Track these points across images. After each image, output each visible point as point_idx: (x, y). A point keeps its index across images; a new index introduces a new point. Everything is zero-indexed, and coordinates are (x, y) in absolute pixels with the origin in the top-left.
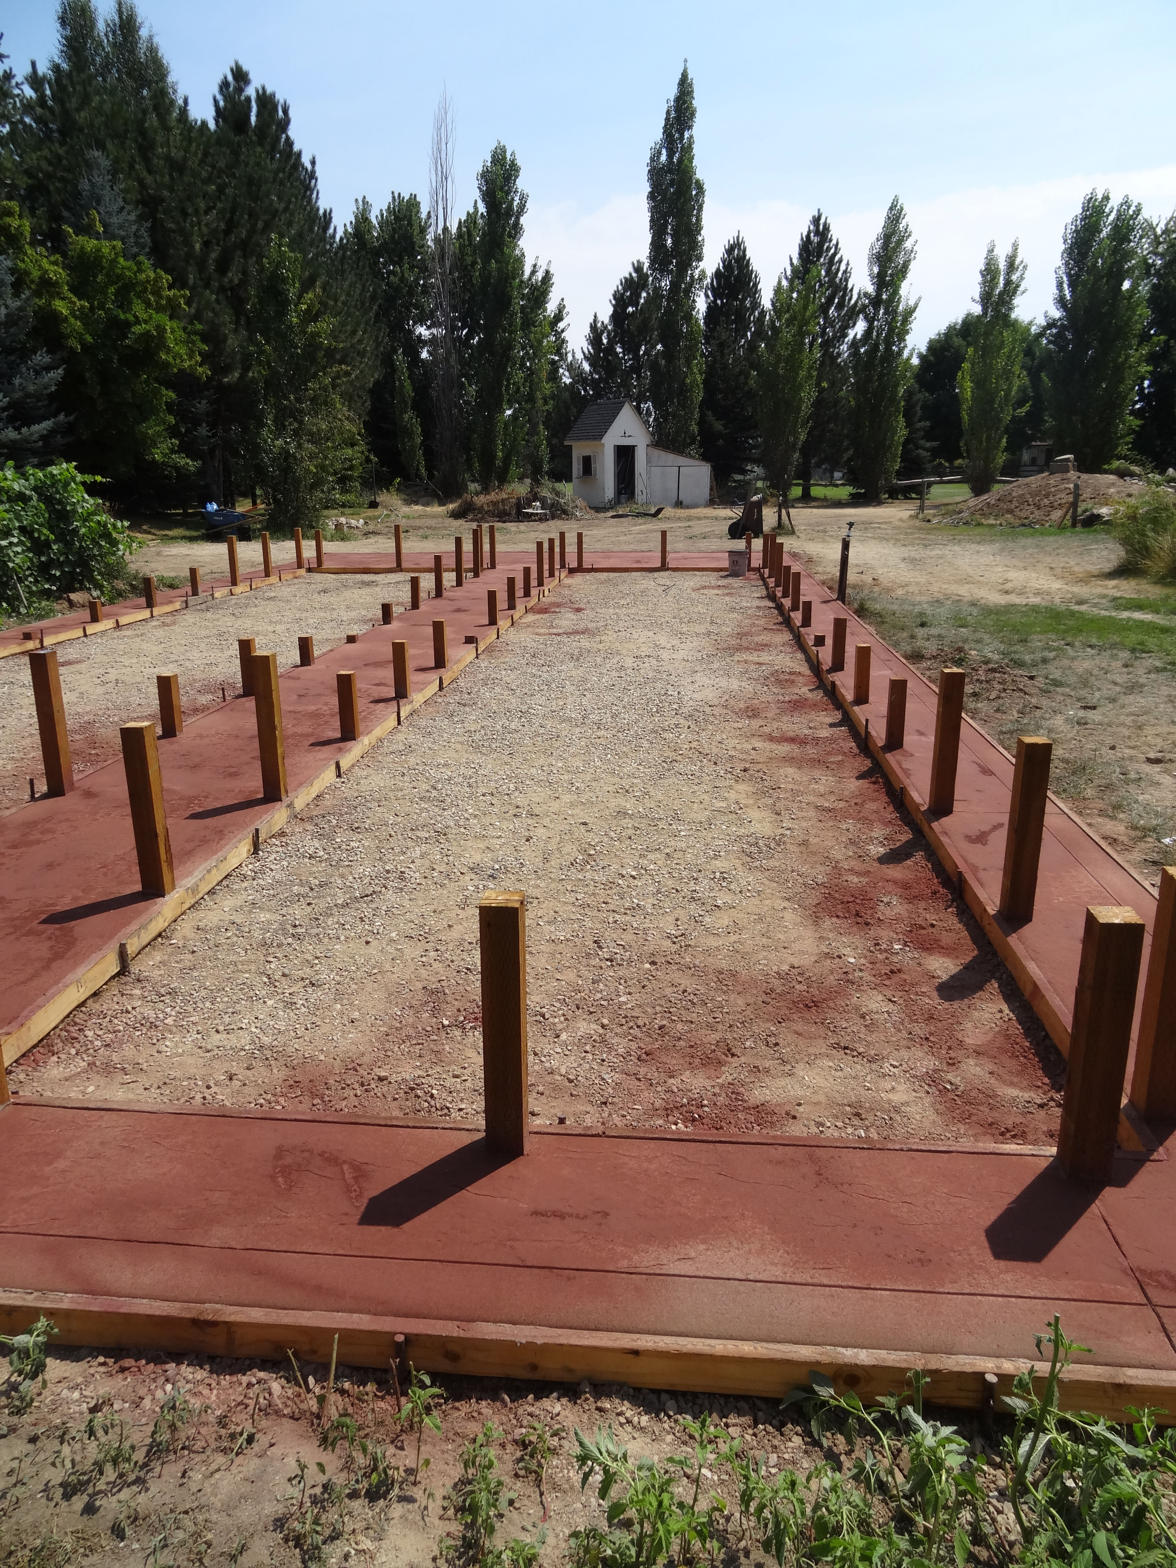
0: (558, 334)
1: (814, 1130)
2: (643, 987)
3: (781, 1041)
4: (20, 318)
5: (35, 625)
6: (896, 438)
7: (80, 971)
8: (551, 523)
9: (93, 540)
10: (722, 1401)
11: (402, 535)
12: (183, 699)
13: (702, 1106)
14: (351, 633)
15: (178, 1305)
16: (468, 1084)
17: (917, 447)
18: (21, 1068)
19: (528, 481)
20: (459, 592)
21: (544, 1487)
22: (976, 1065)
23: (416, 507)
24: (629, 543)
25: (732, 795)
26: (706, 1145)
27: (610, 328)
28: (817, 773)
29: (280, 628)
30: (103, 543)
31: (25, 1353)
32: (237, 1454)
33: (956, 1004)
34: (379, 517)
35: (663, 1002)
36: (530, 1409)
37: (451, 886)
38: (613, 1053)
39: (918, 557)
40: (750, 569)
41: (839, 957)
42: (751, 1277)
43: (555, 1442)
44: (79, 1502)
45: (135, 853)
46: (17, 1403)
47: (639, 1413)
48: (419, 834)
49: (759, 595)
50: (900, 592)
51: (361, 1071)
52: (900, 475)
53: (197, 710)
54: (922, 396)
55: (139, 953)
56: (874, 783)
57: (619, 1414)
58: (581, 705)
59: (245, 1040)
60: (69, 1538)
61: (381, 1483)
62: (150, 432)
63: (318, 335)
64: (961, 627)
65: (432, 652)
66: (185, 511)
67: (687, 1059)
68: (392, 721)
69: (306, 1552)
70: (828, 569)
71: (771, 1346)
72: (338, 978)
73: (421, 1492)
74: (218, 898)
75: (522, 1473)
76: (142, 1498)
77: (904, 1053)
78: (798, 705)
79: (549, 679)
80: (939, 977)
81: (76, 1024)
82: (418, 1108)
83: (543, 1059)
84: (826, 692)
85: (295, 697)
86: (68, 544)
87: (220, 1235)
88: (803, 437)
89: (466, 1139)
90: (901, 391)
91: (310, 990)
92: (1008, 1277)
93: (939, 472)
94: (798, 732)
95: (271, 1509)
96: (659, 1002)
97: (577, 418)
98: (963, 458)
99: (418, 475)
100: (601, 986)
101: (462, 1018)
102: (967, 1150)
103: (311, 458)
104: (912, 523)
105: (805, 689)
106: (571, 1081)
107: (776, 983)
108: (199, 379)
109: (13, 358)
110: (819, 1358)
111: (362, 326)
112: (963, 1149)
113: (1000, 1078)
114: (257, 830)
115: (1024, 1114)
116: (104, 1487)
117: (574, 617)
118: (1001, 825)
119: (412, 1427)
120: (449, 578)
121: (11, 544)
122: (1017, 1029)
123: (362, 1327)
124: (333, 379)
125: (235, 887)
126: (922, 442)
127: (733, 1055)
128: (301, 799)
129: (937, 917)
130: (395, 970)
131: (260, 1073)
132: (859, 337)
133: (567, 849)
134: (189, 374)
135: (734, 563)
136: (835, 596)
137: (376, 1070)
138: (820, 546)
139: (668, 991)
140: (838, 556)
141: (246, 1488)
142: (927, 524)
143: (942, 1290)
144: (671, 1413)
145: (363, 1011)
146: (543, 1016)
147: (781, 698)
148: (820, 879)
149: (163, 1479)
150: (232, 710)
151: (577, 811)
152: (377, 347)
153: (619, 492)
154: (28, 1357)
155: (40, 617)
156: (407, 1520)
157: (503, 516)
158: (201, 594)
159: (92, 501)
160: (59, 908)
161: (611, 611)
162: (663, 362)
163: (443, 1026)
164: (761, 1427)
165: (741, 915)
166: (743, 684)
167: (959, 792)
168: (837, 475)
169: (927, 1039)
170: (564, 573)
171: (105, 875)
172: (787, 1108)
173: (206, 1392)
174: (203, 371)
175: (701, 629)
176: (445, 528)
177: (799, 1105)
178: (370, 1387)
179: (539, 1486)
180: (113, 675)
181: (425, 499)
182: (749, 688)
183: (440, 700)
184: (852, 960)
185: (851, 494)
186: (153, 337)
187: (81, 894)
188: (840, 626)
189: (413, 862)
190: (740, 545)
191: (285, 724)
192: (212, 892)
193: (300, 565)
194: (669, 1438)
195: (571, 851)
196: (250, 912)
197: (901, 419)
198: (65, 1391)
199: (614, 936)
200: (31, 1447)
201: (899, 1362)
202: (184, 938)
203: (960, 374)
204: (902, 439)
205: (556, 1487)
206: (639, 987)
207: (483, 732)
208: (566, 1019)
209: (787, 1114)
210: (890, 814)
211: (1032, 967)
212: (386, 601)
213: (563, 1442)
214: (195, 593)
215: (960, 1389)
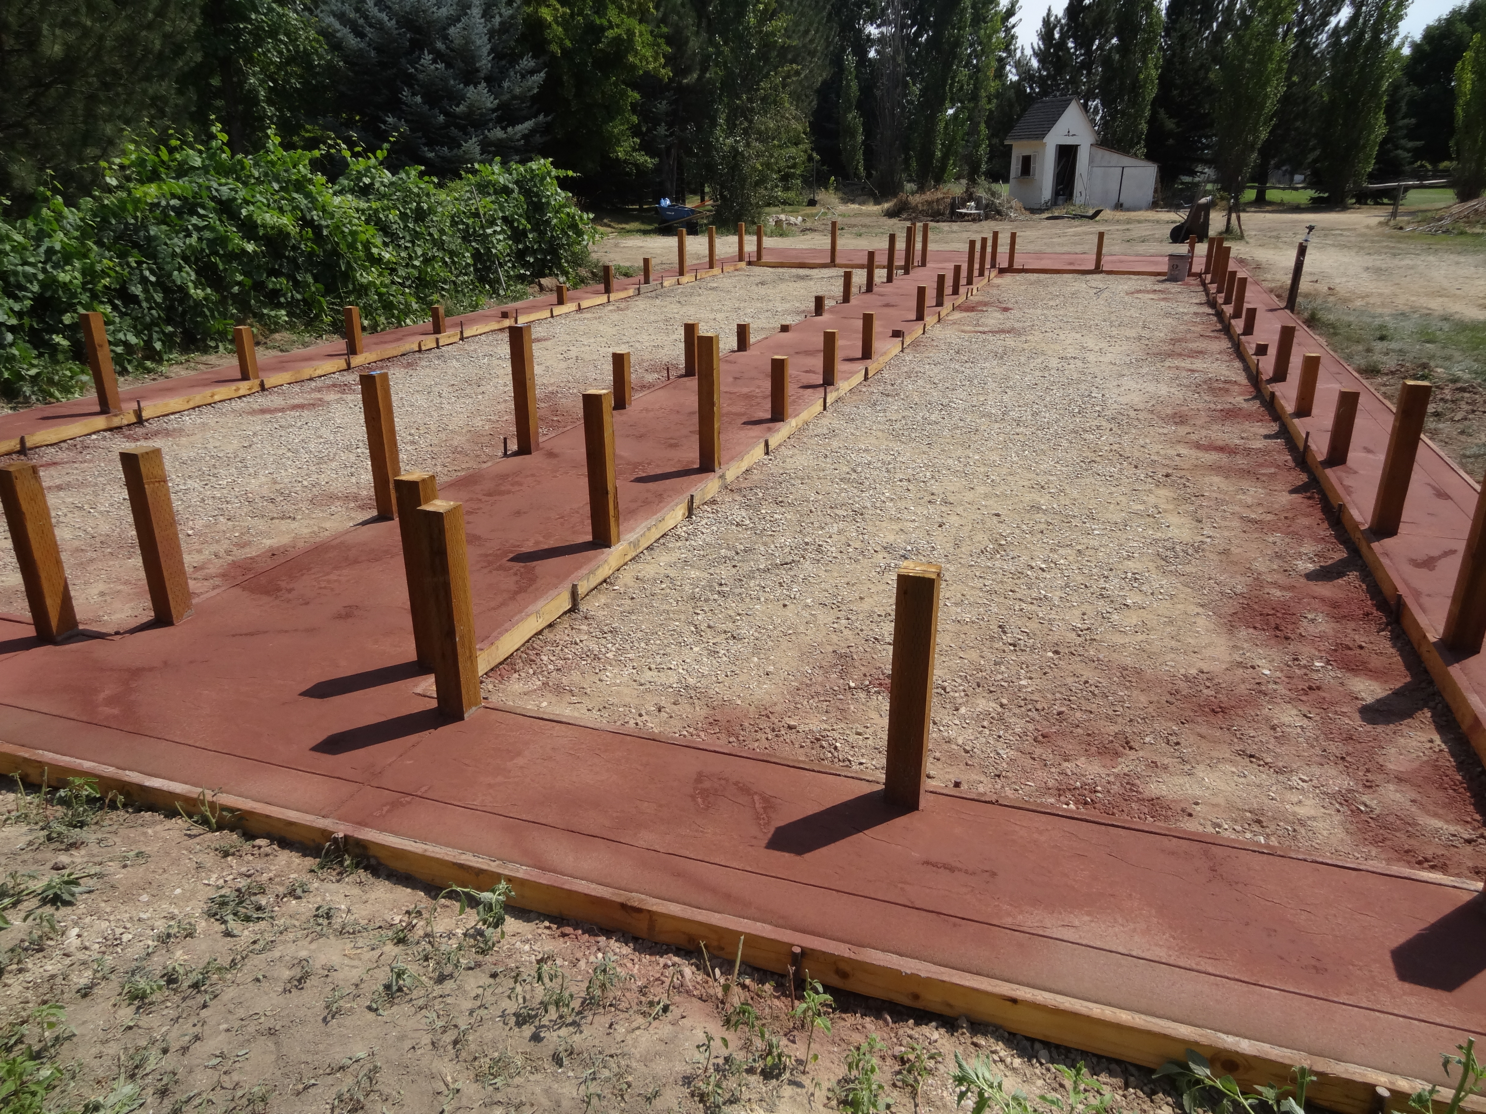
0: (1008, 30)
1: (1210, 829)
2: (1045, 674)
3: (1182, 741)
4: (511, 25)
5: (511, 306)
6: (1372, 137)
7: (540, 603)
8: (983, 223)
9: (563, 230)
10: (1095, 1060)
11: (838, 232)
12: (634, 375)
13: (1095, 792)
14: (784, 323)
15: (611, 890)
16: (869, 742)
17: (1397, 147)
18: (490, 679)
19: (964, 182)
20: (889, 288)
21: (919, 1100)
22: (1396, 791)
23: (853, 206)
24: (1063, 245)
25: (1152, 500)
26: (1098, 826)
27: (1063, 21)
28: (1245, 484)
29: (719, 316)
30: (571, 233)
31: (489, 907)
32: (654, 1019)
33: (1380, 728)
34: (817, 214)
35: (1063, 690)
36: (910, 1032)
37: (864, 562)
38: (1010, 732)
39: (1384, 266)
40: (1190, 274)
41: (1253, 667)
42: (1134, 953)
43: (931, 1064)
44: (528, 1031)
45: (588, 508)
46: (482, 945)
47: (1013, 1055)
48: (837, 511)
49: (1197, 301)
50: (1359, 303)
51: (773, 719)
52: (1372, 177)
53: (644, 386)
54: (1410, 90)
55: (587, 595)
56: (1309, 498)
57: (993, 1052)
58: (1001, 401)
59: (672, 679)
60: (519, 1056)
61: (775, 1066)
62: (616, 131)
63: (773, 34)
64: (1428, 342)
65: (860, 344)
66: (641, 206)
67: (1084, 746)
68: (818, 407)
69: (708, 1108)
70: (1278, 277)
71: (1149, 1019)
72: (756, 634)
73: (809, 1081)
74: (656, 553)
75: (900, 1084)
76: (577, 1038)
77: (1316, 770)
78: (1231, 414)
79: (972, 375)
80: (1363, 699)
81: (534, 649)
82: (822, 756)
83: (942, 728)
84: (1264, 403)
85: (731, 379)
86: (542, 234)
87: (647, 838)
88: (1264, 135)
89: (866, 789)
90: (1385, 85)
91: (731, 642)
92: (1413, 1000)
93: (1420, 175)
94: (1229, 442)
95: (681, 1068)
96: (1059, 689)
97: (1020, 117)
98: (1451, 159)
99: (856, 175)
100: (1003, 668)
101: (867, 683)
102: (1379, 871)
103: (758, 156)
104: (1380, 230)
105: (1240, 399)
106: (967, 752)
107: (1182, 685)
108: (661, 80)
109: (504, 63)
110: (1198, 1038)
111: (815, 25)
112: (1375, 870)
113: (1422, 807)
114: (692, 496)
115: (1447, 847)
116: (547, 1023)
117: (1001, 317)
118: (1453, 552)
119: (803, 1026)
120: (880, 274)
121: (495, 232)
122: (1448, 761)
123: (764, 935)
124: (784, 79)
125: (670, 545)
126: (1403, 142)
127: (1131, 748)
128: (732, 471)
129: (1367, 639)
130: (808, 632)
131: (685, 709)
132: (1342, 24)
133: (979, 537)
134: (653, 76)
135: (1173, 267)
136: (1283, 304)
137: (787, 719)
138: (1272, 252)
139: (1070, 681)
140: (1291, 263)
141: (661, 1047)
142: (1399, 232)
143: (1336, 999)
144: (1043, 1061)
145: (777, 665)
146: (944, 689)
147: (1212, 406)
148: (1239, 589)
149: (595, 1026)
150: (675, 388)
151: (990, 502)
152: (827, 47)
153: (1057, 193)
154: (491, 910)
155: (515, 299)
156: (795, 1100)
157: (937, 216)
158: (653, 283)
159: (563, 195)
160: (524, 550)
161: (1039, 311)
162: (1117, 57)
163: (850, 688)
164: (1131, 1090)
165: (1150, 616)
166: (1172, 390)
167: (1407, 514)
168: (1298, 178)
169: (1343, 758)
170: (994, 273)
171: (562, 524)
172: (1183, 805)
173: (630, 965)
174: (666, 73)
175: (1132, 333)
176: (880, 227)
177: (1197, 804)
178: (768, 987)
179: (914, 1098)
180: (573, 354)
181: (861, 198)
182: (1178, 394)
183: (864, 389)
184: (1267, 672)
185: (1312, 199)
186: (623, 40)
187: (541, 539)
188: (1287, 335)
189: (830, 537)
190: (1183, 249)
191: (723, 404)
192: (650, 548)
193: (741, 258)
194: (1040, 1082)
195: (982, 539)
196: (683, 568)
197: (1382, 117)
198: (518, 943)
199: (1019, 623)
200: (491, 981)
201: (1282, 1057)
202: (625, 585)
203: (1460, 64)
204: (1379, 139)
205: (929, 1102)
206: (1040, 673)
207: (903, 422)
208: (967, 695)
209: (1183, 811)
210: (1324, 531)
211: (1474, 701)
212: (820, 294)
213: (939, 1066)
214: (647, 281)
215: (1347, 1096)
